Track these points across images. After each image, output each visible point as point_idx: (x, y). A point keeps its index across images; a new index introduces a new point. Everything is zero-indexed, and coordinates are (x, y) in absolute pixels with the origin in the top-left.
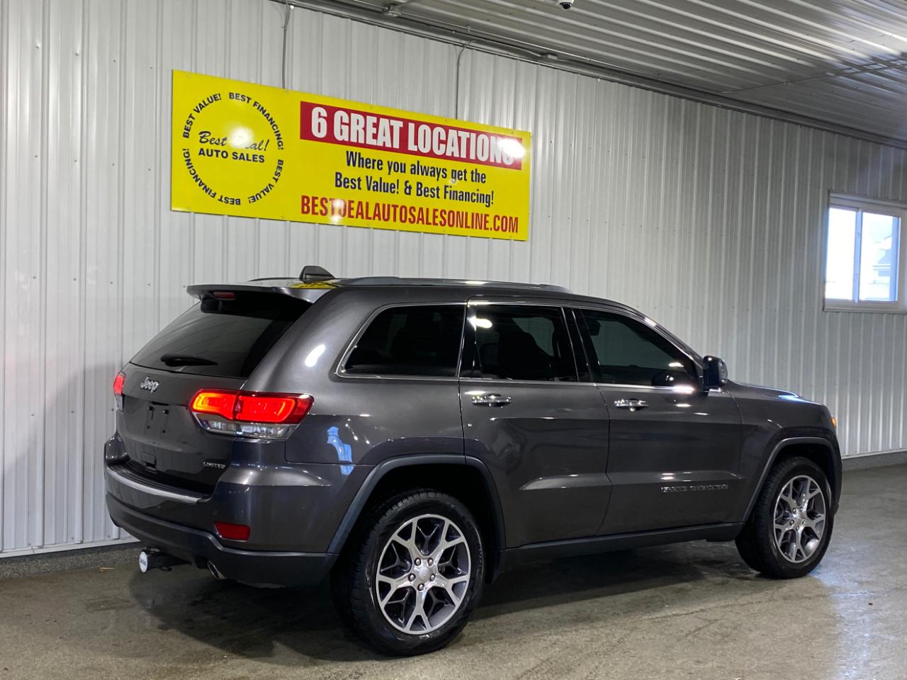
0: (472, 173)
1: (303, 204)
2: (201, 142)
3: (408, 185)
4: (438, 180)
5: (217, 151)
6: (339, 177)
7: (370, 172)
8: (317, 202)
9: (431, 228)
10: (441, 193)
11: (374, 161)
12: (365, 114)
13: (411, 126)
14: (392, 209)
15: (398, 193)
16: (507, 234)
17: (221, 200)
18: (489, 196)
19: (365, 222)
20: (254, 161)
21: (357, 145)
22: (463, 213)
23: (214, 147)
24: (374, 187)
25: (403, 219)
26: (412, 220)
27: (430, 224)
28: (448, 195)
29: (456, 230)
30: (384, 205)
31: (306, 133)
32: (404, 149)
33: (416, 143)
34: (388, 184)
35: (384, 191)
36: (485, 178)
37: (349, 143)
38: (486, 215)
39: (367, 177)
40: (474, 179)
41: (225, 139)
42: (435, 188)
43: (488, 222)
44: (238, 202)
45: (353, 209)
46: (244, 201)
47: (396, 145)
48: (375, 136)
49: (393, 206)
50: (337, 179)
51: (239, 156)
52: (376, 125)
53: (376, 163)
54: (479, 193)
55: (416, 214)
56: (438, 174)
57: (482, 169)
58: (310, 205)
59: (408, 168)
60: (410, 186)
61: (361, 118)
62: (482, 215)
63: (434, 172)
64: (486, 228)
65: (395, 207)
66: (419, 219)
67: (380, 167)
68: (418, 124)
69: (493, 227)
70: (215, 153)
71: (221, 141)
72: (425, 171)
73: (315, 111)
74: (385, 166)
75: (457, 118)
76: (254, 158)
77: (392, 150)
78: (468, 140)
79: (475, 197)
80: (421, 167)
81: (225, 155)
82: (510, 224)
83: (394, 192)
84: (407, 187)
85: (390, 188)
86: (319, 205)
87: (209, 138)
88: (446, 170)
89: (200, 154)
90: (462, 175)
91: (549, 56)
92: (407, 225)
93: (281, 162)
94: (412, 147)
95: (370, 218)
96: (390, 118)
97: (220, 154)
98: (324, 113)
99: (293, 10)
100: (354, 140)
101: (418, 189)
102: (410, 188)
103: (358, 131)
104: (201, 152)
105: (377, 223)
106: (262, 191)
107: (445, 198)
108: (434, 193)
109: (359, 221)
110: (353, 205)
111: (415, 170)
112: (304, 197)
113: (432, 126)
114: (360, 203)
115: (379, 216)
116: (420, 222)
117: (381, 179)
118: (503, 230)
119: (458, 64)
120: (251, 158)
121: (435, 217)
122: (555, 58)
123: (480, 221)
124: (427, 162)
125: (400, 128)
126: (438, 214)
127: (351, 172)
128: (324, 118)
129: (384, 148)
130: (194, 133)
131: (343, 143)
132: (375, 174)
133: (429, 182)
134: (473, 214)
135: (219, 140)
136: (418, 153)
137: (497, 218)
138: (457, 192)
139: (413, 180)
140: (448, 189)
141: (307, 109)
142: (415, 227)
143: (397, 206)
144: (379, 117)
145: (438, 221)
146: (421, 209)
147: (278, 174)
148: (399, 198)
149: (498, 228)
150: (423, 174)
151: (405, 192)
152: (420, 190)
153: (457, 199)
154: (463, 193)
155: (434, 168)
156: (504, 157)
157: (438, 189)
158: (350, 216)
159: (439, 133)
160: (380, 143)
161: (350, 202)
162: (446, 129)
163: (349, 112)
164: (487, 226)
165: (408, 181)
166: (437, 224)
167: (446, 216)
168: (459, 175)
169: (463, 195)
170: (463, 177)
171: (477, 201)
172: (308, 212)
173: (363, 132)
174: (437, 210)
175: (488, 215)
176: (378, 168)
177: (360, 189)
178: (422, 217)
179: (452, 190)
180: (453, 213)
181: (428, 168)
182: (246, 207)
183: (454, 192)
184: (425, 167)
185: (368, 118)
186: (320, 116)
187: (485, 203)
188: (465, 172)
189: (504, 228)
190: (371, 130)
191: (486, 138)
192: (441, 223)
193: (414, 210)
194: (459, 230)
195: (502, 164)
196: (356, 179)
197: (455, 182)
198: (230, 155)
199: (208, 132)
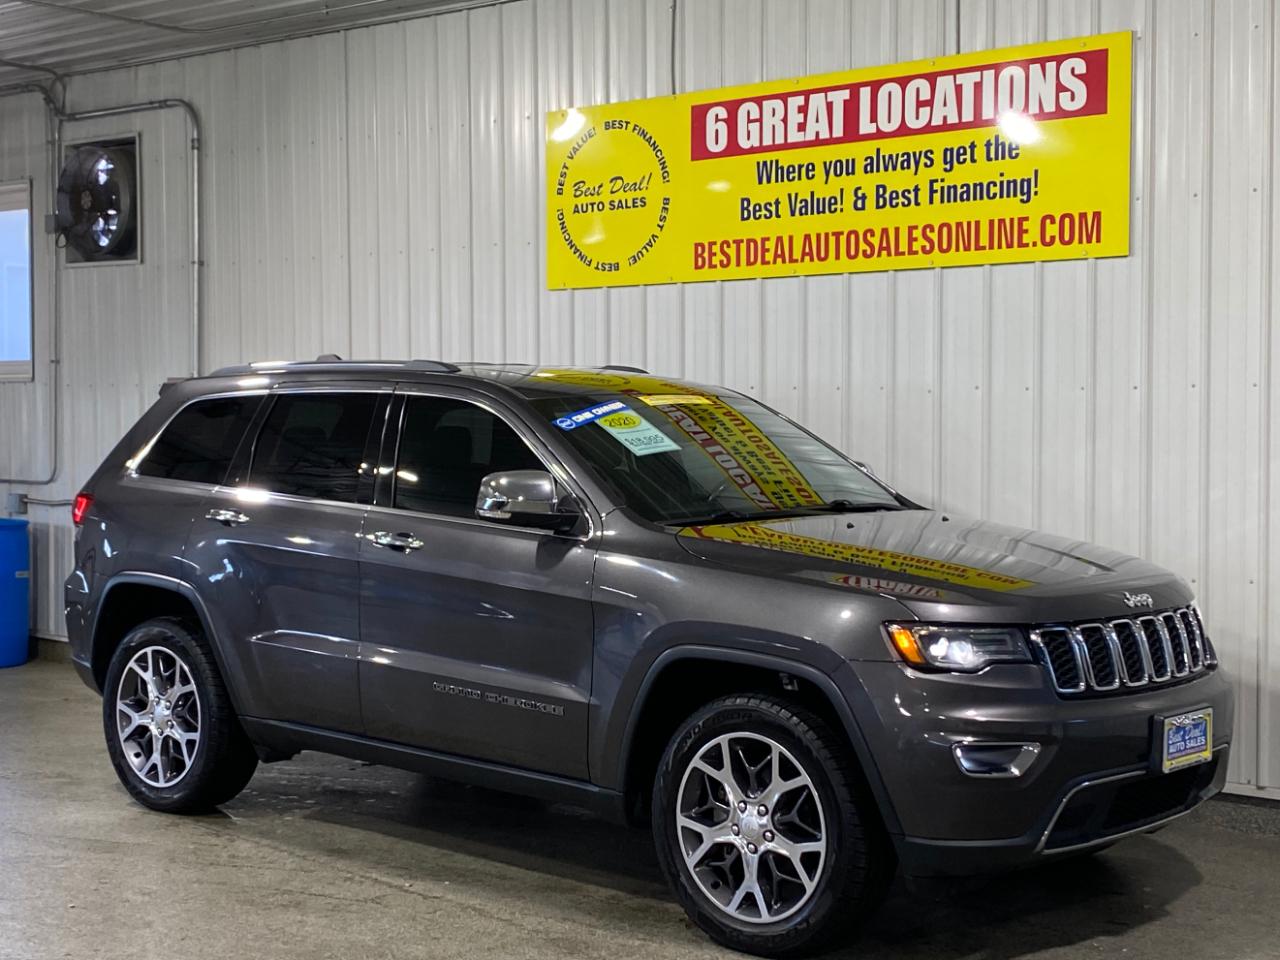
0: (988, 145)
1: (697, 256)
2: (576, 196)
3: (860, 194)
4: (916, 173)
5: (592, 204)
6: (745, 205)
7: (794, 187)
8: (716, 249)
9: (907, 261)
10: (924, 195)
12: (783, 98)
13: (865, 93)
14: (832, 240)
15: (842, 210)
16: (1075, 249)
17: (597, 268)
18: (1029, 181)
19: (787, 268)
20: (634, 206)
21: (774, 148)
22: (969, 223)
23: (590, 199)
24: (801, 209)
25: (853, 253)
26: (869, 252)
27: (903, 254)
28: (937, 197)
29: (953, 257)
30: (818, 236)
31: (700, 151)
32: (851, 134)
33: (874, 119)
34: (824, 199)
35: (819, 212)
36: (1018, 148)
37: (762, 149)
38: (1022, 220)
39: (790, 196)
40: (992, 155)
41: (600, 186)
42: (912, 189)
43: (1026, 231)
44: (617, 267)
45: (768, 250)
46: (623, 265)
47: (838, 132)
48: (802, 127)
49: (834, 234)
50: (743, 209)
51: (616, 204)
52: (803, 110)
53: (804, 170)
54: (1005, 179)
55: (875, 241)
56: (917, 163)
58: (706, 255)
59: (860, 165)
60: (864, 195)
61: (778, 104)
62: (1012, 220)
63: (909, 161)
64: (1021, 245)
65: (837, 235)
66: (881, 248)
67: (811, 174)
68: (875, 86)
69: (1039, 240)
71: (597, 189)
72: (891, 163)
73: (710, 116)
74: (820, 171)
75: (958, 52)
76: (634, 203)
77: (831, 141)
78: (978, 86)
79: (994, 190)
80: (884, 157)
82: (1085, 227)
83: (836, 210)
84: (858, 198)
85: (828, 206)
86: (719, 253)
87: (584, 189)
88: (932, 152)
89: (575, 212)
90: (965, 153)
92: (861, 262)
93: (666, 201)
94: (866, 127)
95: (796, 261)
96: (825, 90)
97: (595, 206)
98: (723, 113)
100: (767, 142)
101: (878, 196)
102: (864, 197)
103: (774, 126)
104: (576, 211)
105: (807, 266)
106: (645, 247)
107: (931, 202)
108: (910, 197)
109: (780, 268)
110: (768, 245)
111: (871, 166)
112: (697, 245)
113: (903, 82)
114: (779, 239)
115: (810, 254)
116: (884, 253)
117: (812, 194)
118: (1063, 242)
120: (630, 203)
121: (911, 240)
123: (1010, 234)
124: (890, 147)
125: (845, 101)
126: (917, 233)
127: (763, 194)
128: (724, 120)
129: (818, 142)
130: (568, 189)
131: (752, 150)
132: (802, 188)
133: (898, 180)
134: (991, 223)
135: (594, 189)
136: (880, 135)
137: (1048, 221)
138: (955, 187)
139: (868, 183)
140: (937, 186)
141: (699, 114)
142: (875, 263)
143: (842, 233)
144: (807, 94)
145: (916, 246)
146: (885, 231)
147: (663, 219)
148: (847, 219)
149: (1053, 238)
150: (886, 169)
151: (856, 208)
152: (885, 198)
153: (955, 200)
154: (968, 186)
155: (908, 154)
156: (1064, 97)
157: (917, 189)
158: (764, 262)
159: (918, 90)
160: (810, 136)
161: (764, 240)
162: (932, 78)
163: (759, 101)
164: (1026, 239)
165: (859, 188)
166: (916, 253)
167: (934, 236)
168: (959, 155)
169: (968, 191)
170: (968, 156)
171: (1001, 196)
172: (703, 266)
173: (782, 124)
174: (916, 227)
175: (1026, 219)
176: (808, 178)
177: (778, 216)
178: (887, 244)
179: (945, 184)
180: (948, 226)
181: (897, 155)
182: (626, 274)
183: (949, 188)
184: (891, 157)
185: (790, 99)
186: (717, 120)
187: (1019, 197)
188: (973, 146)
189: (1067, 238)
190: (795, 118)
191: (1018, 71)
192: (923, 248)
193: (873, 234)
194: (963, 257)
195: (1060, 113)
196: (773, 202)
197: (952, 168)
198: (607, 206)
199: (583, 182)
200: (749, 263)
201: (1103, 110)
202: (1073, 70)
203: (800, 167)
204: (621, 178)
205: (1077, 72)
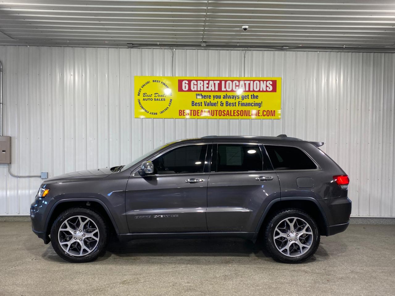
0: (252, 96)
1: (180, 113)
2: (144, 96)
3: (222, 103)
4: (235, 100)
5: (149, 99)
7: (206, 100)
8: (185, 111)
9: (233, 117)
10: (237, 104)
12: (203, 81)
13: (223, 83)
14: (215, 112)
16: (270, 117)
17: (150, 114)
18: (260, 103)
21: (200, 91)
22: (247, 111)
23: (148, 98)
24: (207, 105)
25: (220, 115)
26: (224, 115)
27: (232, 116)
28: (240, 105)
29: (243, 117)
30: (212, 111)
31: (180, 90)
32: (220, 90)
33: (225, 87)
34: (213, 103)
35: (212, 106)
36: (258, 97)
37: (197, 91)
40: (252, 98)
41: (152, 95)
43: (260, 113)
44: (156, 114)
45: (199, 113)
46: (158, 113)
47: (217, 89)
48: (208, 87)
49: (215, 110)
50: (192, 103)
51: (156, 99)
52: (208, 84)
53: (208, 97)
54: (255, 103)
55: (226, 113)
56: (235, 98)
57: (256, 94)
58: (182, 113)
59: (222, 97)
61: (202, 82)
62: (257, 111)
65: (216, 111)
66: (227, 114)
68: (226, 81)
69: (262, 115)
70: (148, 99)
72: (229, 97)
73: (184, 82)
74: (212, 97)
75: (244, 76)
77: (215, 91)
78: (249, 84)
79: (253, 105)
81: (151, 100)
82: (272, 113)
83: (216, 106)
84: (221, 104)
85: (215, 104)
87: (146, 95)
88: (239, 96)
89: (143, 100)
90: (246, 97)
91: (284, 47)
92: (222, 117)
93: (171, 100)
94: (223, 89)
96: (214, 80)
97: (150, 99)
98: (187, 82)
99: (175, 51)
100: (199, 89)
101: (226, 104)
102: (223, 104)
103: (200, 87)
104: (144, 99)
106: (165, 110)
107: (239, 106)
108: (234, 104)
110: (199, 112)
111: (224, 97)
112: (180, 110)
113: (232, 81)
114: (202, 111)
116: (228, 115)
117: (210, 102)
118: (267, 116)
119: (245, 57)
120: (160, 99)
121: (234, 113)
122: (288, 48)
124: (229, 94)
125: (218, 83)
127: (198, 101)
128: (187, 84)
129: (211, 91)
130: (141, 94)
131: (195, 91)
132: (208, 100)
133: (231, 101)
135: (149, 95)
136: (227, 91)
137: (264, 112)
138: (244, 103)
139: (224, 101)
140: (240, 103)
141: (180, 82)
142: (225, 117)
143: (218, 110)
144: (209, 81)
145: (235, 114)
146: (228, 111)
147: (170, 104)
148: (219, 108)
149: (265, 115)
150: (228, 98)
151: (221, 105)
152: (227, 104)
153: (244, 106)
154: (247, 103)
155: (233, 96)
156: (268, 88)
157: (235, 103)
158: (198, 115)
159: (236, 83)
160: (210, 89)
161: (198, 111)
162: (239, 81)
163: (197, 81)
164: (260, 114)
166: (235, 116)
167: (239, 113)
168: (245, 97)
169: (247, 104)
170: (247, 97)
171: (254, 106)
172: (181, 115)
173: (203, 87)
174: (235, 111)
175: (260, 111)
176: (209, 98)
177: (201, 106)
178: (228, 113)
179: (242, 103)
180: (243, 111)
181: (231, 96)
182: (159, 115)
183: (243, 103)
184: (229, 96)
185: (205, 81)
186: (185, 83)
187: (258, 106)
188: (248, 96)
190: (206, 85)
191: (258, 82)
192: (237, 115)
193: (225, 111)
194: (246, 117)
195: (267, 91)
196: (200, 102)
197: (243, 100)
198: (153, 100)
199: (146, 94)
200: (194, 115)
201: (276, 92)
202: (269, 83)
203: (207, 96)
204: (158, 94)
205: (270, 84)
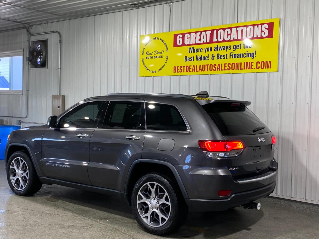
0: (244, 45)
1: (174, 69)
2: (146, 55)
3: (213, 56)
4: (227, 51)
5: (150, 57)
6: (186, 58)
7: (197, 54)
8: (179, 68)
9: (224, 72)
11: (199, 49)
12: (196, 33)
13: (215, 32)
15: (209, 59)
16: (265, 70)
17: (151, 72)
18: (254, 53)
19: (196, 73)
20: (160, 58)
21: (193, 44)
22: (239, 63)
23: (150, 56)
24: (199, 59)
25: (211, 70)
26: (215, 69)
27: (223, 70)
28: (231, 57)
29: (235, 71)
30: (203, 65)
31: (175, 45)
32: (211, 41)
33: (217, 38)
34: (204, 57)
35: (203, 60)
37: (190, 45)
39: (196, 56)
40: (245, 47)
41: (152, 53)
43: (253, 65)
44: (155, 72)
45: (191, 69)
47: (208, 41)
48: (200, 40)
49: (206, 65)
50: (185, 59)
51: (156, 57)
52: (200, 36)
54: (248, 53)
55: (216, 67)
56: (227, 49)
58: (176, 69)
59: (213, 49)
61: (194, 34)
62: (249, 63)
63: (225, 48)
64: (251, 68)
67: (201, 51)
68: (217, 30)
69: (255, 68)
73: (178, 37)
74: (204, 50)
75: (237, 22)
76: (160, 57)
77: (207, 43)
78: (242, 31)
79: (245, 55)
80: (219, 47)
81: (152, 57)
82: (267, 65)
86: (179, 69)
88: (230, 46)
89: (146, 59)
92: (213, 72)
94: (215, 40)
95: (198, 71)
96: (206, 31)
97: (151, 57)
98: (181, 36)
99: (172, 4)
100: (191, 43)
101: (217, 56)
103: (193, 39)
104: (146, 58)
105: (200, 73)
106: (162, 67)
108: (225, 57)
109: (194, 73)
111: (216, 49)
112: (174, 67)
113: (224, 29)
114: (194, 66)
115: (201, 70)
116: (218, 70)
117: (202, 55)
118: (262, 68)
123: (249, 66)
124: (221, 45)
125: (210, 34)
127: (190, 55)
128: (181, 38)
129: (203, 43)
130: (145, 53)
131: (188, 45)
132: (199, 54)
133: (222, 53)
134: (244, 63)
136: (218, 42)
137: (258, 63)
138: (236, 54)
139: (215, 53)
140: (231, 54)
141: (176, 36)
142: (216, 72)
143: (209, 65)
144: (201, 32)
145: (226, 68)
146: (219, 65)
147: (166, 61)
148: (210, 62)
149: (259, 67)
150: (219, 50)
151: (212, 59)
152: (219, 57)
153: (236, 58)
154: (239, 54)
155: (225, 46)
156: (263, 33)
157: (227, 55)
158: (190, 71)
159: (228, 31)
161: (190, 66)
162: (231, 29)
163: (190, 33)
164: (253, 67)
165: (213, 54)
166: (226, 70)
167: (231, 66)
168: (237, 47)
169: (239, 56)
170: (239, 47)
171: (247, 57)
172: (175, 72)
173: (195, 39)
174: (226, 64)
175: (253, 62)
177: (194, 61)
178: (219, 68)
179: (234, 54)
180: (234, 64)
181: (222, 47)
182: (158, 73)
184: (221, 47)
186: (180, 38)
187: (251, 57)
188: (240, 45)
189: (262, 67)
190: (198, 38)
191: (252, 27)
192: (228, 69)
193: (216, 65)
194: (237, 71)
195: (262, 37)
196: (192, 57)
197: (235, 50)
198: (154, 57)
199: (148, 52)
200: (186, 72)
201: (272, 37)
202: (265, 27)
204: (157, 51)
205: (266, 28)
